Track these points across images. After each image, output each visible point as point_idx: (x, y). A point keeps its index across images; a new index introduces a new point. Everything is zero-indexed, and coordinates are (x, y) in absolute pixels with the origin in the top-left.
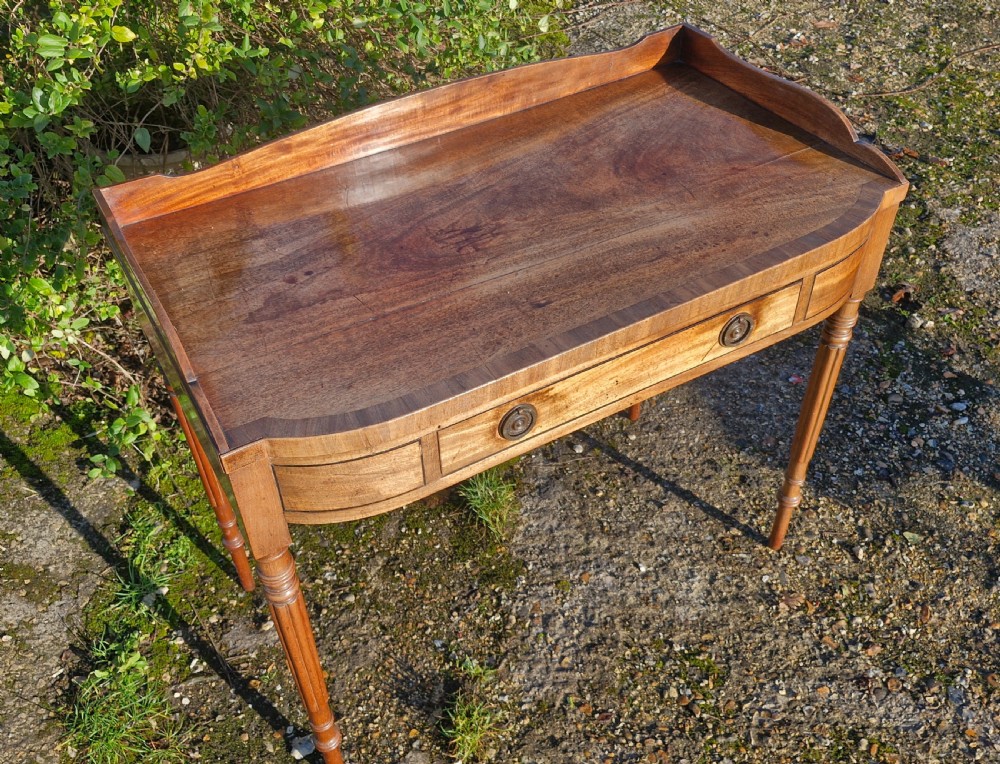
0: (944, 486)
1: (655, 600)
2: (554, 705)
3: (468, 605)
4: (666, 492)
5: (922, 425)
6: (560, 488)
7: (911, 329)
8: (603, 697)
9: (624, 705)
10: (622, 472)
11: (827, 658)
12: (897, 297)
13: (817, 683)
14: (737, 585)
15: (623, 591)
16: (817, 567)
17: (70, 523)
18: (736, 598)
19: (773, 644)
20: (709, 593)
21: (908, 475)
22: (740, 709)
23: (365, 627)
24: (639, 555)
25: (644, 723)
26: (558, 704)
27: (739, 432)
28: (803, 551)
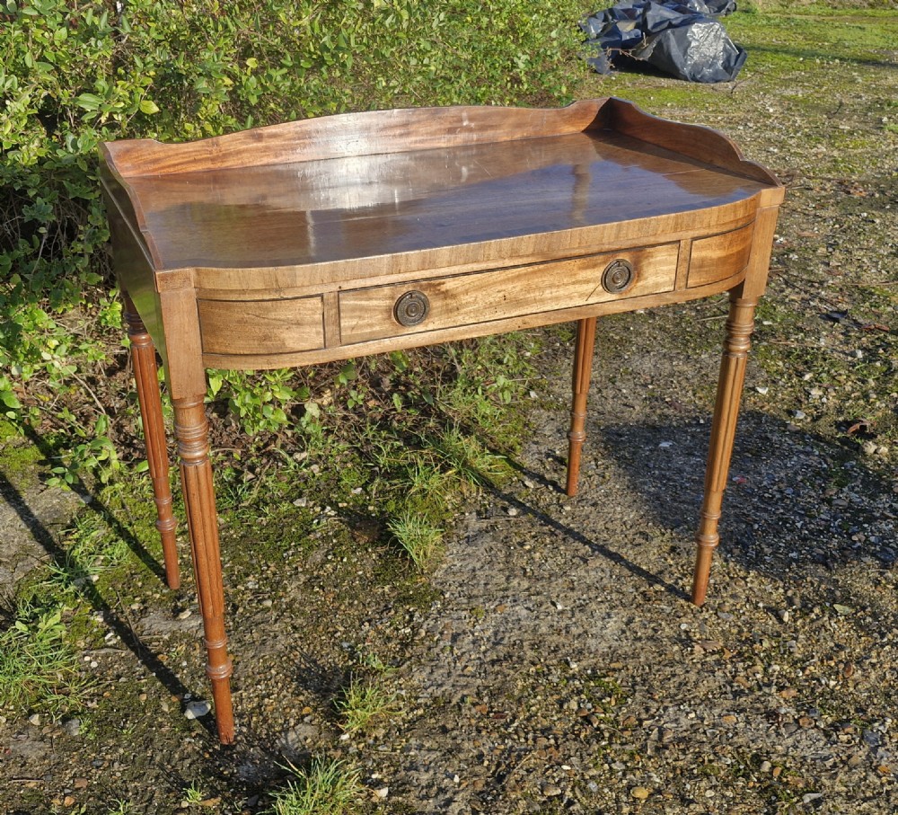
0: (882, 574)
1: (567, 632)
2: (450, 702)
3: (381, 619)
4: (593, 552)
5: (866, 525)
6: (489, 539)
7: (864, 454)
8: (501, 701)
9: (520, 709)
10: (552, 534)
11: (737, 694)
12: (852, 429)
13: (725, 712)
14: (653, 629)
15: (537, 622)
16: (739, 623)
17: (22, 518)
18: (650, 638)
19: (683, 677)
20: (624, 632)
21: (845, 563)
22: (641, 725)
23: (277, 625)
24: (558, 596)
25: (539, 726)
26: (454, 701)
27: (676, 514)
28: (727, 609)
